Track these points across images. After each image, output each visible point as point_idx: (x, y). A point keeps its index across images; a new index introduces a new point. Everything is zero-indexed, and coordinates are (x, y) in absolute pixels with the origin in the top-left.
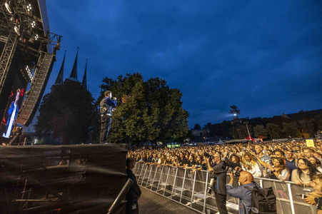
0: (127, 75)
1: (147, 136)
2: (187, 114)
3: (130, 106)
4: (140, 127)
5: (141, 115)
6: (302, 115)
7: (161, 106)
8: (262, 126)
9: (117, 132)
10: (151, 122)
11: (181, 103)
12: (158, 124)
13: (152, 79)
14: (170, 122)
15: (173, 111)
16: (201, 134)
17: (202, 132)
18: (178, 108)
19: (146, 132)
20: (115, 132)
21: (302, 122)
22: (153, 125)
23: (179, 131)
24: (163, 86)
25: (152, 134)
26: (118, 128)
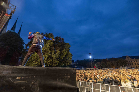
0: (46, 33)
1: (52, 64)
2: (72, 55)
3: (46, 48)
4: (50, 59)
5: (51, 53)
6: (113, 59)
7: (61, 50)
8: (99, 63)
9: (37, 61)
10: (55, 57)
11: (69, 50)
12: (59, 59)
13: (58, 37)
14: (64, 58)
15: (66, 53)
16: (74, 64)
17: (74, 63)
18: (68, 52)
19: (52, 62)
20: (36, 61)
21: (113, 62)
22: (56, 59)
23: (67, 62)
24: (62, 41)
25: (55, 63)
26: (38, 59)
